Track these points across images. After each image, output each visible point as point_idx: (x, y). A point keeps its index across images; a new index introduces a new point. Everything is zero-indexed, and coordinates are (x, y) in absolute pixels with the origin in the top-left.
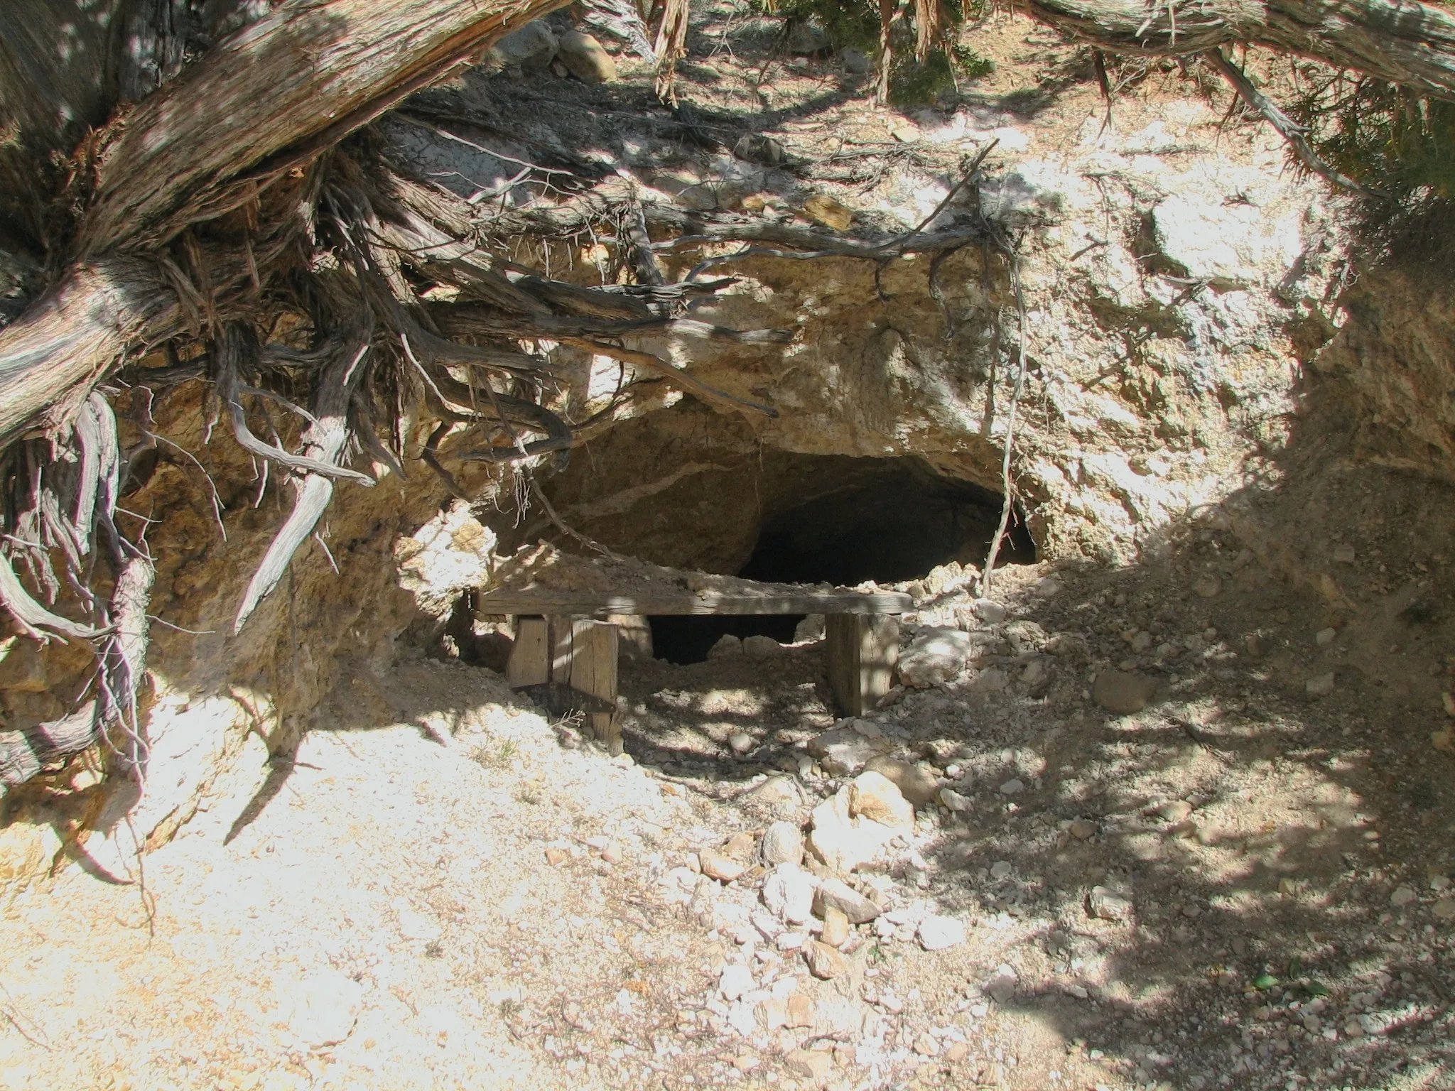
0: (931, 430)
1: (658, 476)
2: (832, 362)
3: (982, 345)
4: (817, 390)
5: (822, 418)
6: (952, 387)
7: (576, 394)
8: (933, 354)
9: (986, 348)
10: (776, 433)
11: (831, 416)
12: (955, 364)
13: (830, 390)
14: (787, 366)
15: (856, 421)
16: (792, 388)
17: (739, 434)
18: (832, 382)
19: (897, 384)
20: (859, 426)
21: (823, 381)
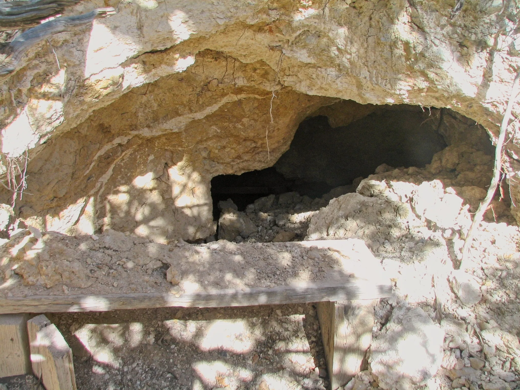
0: (429, 89)
1: (202, 107)
2: (340, 25)
3: (489, 14)
4: (325, 50)
5: (333, 72)
6: (453, 52)
7: (73, 74)
8: (438, 20)
9: (493, 17)
10: (294, 79)
11: (340, 70)
12: (459, 30)
13: (338, 49)
14: (298, 28)
15: (362, 77)
16: (304, 47)
17: (265, 75)
18: (340, 42)
19: (400, 45)
20: (364, 81)
21: (332, 42)
